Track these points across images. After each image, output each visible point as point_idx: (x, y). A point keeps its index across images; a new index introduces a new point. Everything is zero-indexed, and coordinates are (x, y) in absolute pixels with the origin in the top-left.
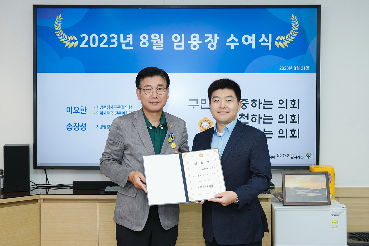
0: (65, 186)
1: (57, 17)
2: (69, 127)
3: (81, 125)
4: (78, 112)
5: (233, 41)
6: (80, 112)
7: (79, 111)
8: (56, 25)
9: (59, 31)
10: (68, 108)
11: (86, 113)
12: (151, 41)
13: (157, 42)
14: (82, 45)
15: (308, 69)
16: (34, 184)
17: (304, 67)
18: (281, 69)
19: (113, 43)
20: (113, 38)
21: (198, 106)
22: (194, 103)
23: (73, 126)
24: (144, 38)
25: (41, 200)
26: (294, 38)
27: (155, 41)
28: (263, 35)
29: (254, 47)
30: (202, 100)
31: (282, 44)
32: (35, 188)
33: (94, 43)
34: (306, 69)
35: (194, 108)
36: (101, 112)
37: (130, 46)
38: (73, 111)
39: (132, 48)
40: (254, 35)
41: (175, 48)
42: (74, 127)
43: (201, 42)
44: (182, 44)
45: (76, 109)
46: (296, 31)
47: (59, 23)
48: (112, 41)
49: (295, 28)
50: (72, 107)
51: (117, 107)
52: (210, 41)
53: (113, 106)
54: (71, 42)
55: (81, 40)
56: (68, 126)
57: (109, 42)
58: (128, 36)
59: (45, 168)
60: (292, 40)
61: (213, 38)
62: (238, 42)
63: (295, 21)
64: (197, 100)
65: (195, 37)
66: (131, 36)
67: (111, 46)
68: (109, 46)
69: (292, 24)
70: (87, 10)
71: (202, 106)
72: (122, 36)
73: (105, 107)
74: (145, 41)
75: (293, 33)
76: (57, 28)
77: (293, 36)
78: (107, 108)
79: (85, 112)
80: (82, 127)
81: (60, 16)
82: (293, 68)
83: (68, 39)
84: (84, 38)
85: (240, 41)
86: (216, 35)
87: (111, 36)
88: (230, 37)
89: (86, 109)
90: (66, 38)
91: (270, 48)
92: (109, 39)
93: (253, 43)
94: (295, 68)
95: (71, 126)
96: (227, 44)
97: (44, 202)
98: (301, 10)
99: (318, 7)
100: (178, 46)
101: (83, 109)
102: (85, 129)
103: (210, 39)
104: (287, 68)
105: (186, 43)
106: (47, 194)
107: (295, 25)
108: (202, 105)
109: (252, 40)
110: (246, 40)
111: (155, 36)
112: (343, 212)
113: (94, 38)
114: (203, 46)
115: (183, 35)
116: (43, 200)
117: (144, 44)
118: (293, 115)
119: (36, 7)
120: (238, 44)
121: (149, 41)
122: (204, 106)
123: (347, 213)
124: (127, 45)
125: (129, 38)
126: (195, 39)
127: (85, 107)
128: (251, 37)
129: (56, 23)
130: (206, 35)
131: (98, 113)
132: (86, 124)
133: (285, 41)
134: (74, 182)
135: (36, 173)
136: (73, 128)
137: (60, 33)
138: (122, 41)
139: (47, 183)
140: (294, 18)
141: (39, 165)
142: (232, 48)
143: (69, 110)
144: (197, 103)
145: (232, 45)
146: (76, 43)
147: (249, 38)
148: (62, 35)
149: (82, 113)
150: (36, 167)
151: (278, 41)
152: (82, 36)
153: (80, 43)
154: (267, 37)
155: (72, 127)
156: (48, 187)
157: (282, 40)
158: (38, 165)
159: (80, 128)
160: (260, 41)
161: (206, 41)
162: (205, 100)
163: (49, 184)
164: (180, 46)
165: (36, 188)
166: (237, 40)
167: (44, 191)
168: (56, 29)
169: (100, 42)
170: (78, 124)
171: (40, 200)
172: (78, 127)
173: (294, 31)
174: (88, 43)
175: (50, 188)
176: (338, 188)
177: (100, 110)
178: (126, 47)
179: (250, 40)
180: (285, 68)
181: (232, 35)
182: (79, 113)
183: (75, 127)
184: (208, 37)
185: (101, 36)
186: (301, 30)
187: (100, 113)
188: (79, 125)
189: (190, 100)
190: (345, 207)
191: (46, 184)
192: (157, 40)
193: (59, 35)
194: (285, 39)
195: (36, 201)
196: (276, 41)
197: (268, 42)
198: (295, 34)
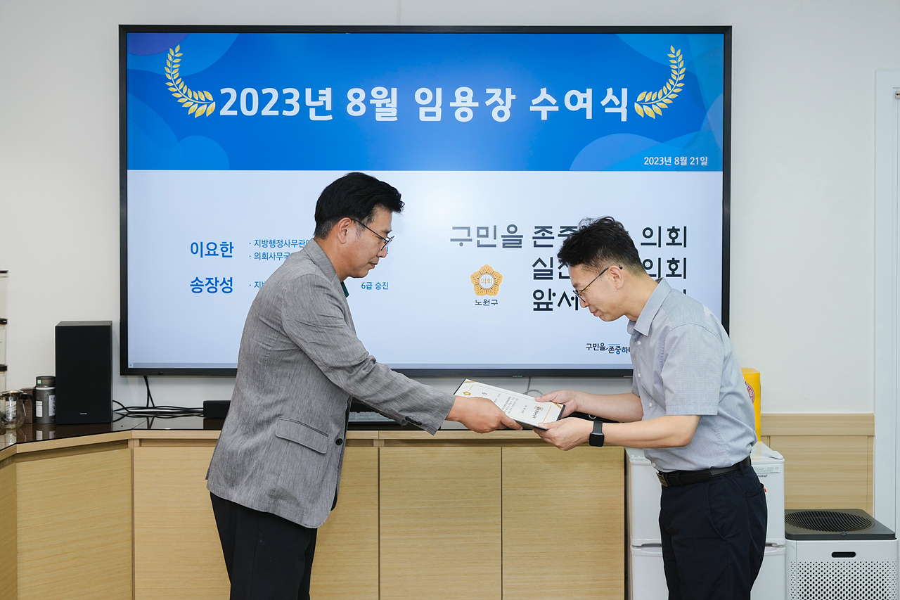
0: (187, 412)
1: (171, 51)
2: (197, 284)
3: (221, 282)
4: (215, 254)
5: (545, 103)
6: (220, 253)
7: (218, 251)
8: (169, 68)
9: (175, 80)
10: (194, 246)
11: (231, 257)
12: (372, 102)
13: (384, 106)
14: (225, 111)
15: (704, 163)
16: (122, 407)
17: (697, 158)
18: (648, 162)
19: (290, 108)
20: (290, 96)
21: (471, 240)
22: (463, 234)
23: (204, 283)
24: (356, 96)
25: (135, 441)
26: (674, 96)
27: (379, 103)
28: (610, 91)
29: (589, 116)
30: (479, 229)
31: (649, 109)
32: (124, 416)
33: (249, 107)
34: (700, 162)
35: (461, 245)
36: (264, 254)
37: (327, 113)
38: (205, 251)
39: (329, 117)
40: (589, 91)
41: (423, 118)
42: (206, 285)
43: (476, 104)
44: (437, 109)
45: (211, 247)
46: (679, 82)
47: (174, 64)
48: (288, 101)
49: (677, 76)
50: (202, 243)
51: (298, 242)
52: (496, 104)
53: (291, 242)
54: (200, 105)
55: (221, 100)
56: (195, 283)
57: (280, 105)
58: (321, 92)
59: (147, 374)
60: (670, 102)
61: (503, 96)
62: (555, 105)
63: (676, 60)
64: (468, 229)
65: (464, 94)
66: (328, 91)
67: (285, 113)
68: (281, 113)
69: (672, 66)
70: (233, 37)
71: (478, 241)
72: (308, 91)
73: (272, 243)
74: (359, 102)
75: (672, 86)
76: (170, 74)
77: (673, 93)
78: (276, 245)
79: (231, 252)
80: (224, 285)
81: (178, 49)
82: (673, 161)
83: (193, 98)
84: (228, 96)
85: (560, 103)
86: (508, 91)
87: (285, 91)
88: (538, 94)
89: (231, 247)
90: (190, 96)
91: (624, 118)
92: (282, 97)
93: (589, 106)
94: (677, 160)
95: (199, 283)
96: (532, 109)
97: (140, 446)
98: (690, 37)
99: (726, 31)
100: (427, 114)
101: (227, 248)
102: (230, 290)
103: (496, 98)
104: (660, 160)
105: (445, 106)
106: (149, 428)
107: (677, 70)
108: (479, 239)
109: (585, 100)
110: (574, 100)
111: (380, 93)
112: (777, 468)
113: (249, 96)
114: (483, 113)
115: (439, 91)
116: (138, 441)
117: (356, 108)
118: (673, 262)
119: (125, 30)
120: (556, 109)
121: (366, 102)
122: (483, 241)
123: (786, 470)
124: (321, 111)
125: (325, 95)
126: (464, 99)
127: (231, 243)
128: (584, 95)
129: (169, 65)
130: (489, 91)
131: (257, 256)
132: (231, 278)
133: (655, 104)
134: (205, 403)
135: (127, 383)
136: (205, 288)
137: (178, 86)
138: (309, 102)
139: (151, 405)
140: (675, 54)
141: (132, 367)
142: (544, 117)
143: (196, 248)
144: (469, 235)
145: (544, 111)
146: (210, 106)
147: (580, 96)
148: (182, 90)
149: (223, 256)
150: (126, 371)
151: (642, 103)
152: (223, 91)
153: (219, 108)
154: (618, 95)
155: (203, 285)
156: (151, 414)
157: (650, 101)
158: (129, 367)
159: (220, 288)
160: (604, 103)
161: (488, 103)
162: (487, 229)
163: (154, 408)
164: (433, 114)
165: (127, 415)
166: (553, 101)
167: (142, 422)
168: (169, 78)
169: (262, 105)
170: (216, 278)
171: (132, 441)
172: (214, 286)
173: (675, 81)
174: (236, 106)
175: (156, 415)
176: (769, 417)
177: (262, 250)
178: (317, 114)
179: (582, 101)
180: (655, 161)
181: (544, 91)
182: (218, 255)
183: (210, 285)
184: (493, 95)
185: (265, 91)
186: (690, 79)
187: (262, 255)
188: (217, 281)
189: (454, 228)
190: (781, 457)
191: (147, 408)
192: (384, 101)
193: (174, 90)
194: (657, 99)
195: (124, 443)
196: (637, 103)
197: (620, 106)
198: (676, 87)
